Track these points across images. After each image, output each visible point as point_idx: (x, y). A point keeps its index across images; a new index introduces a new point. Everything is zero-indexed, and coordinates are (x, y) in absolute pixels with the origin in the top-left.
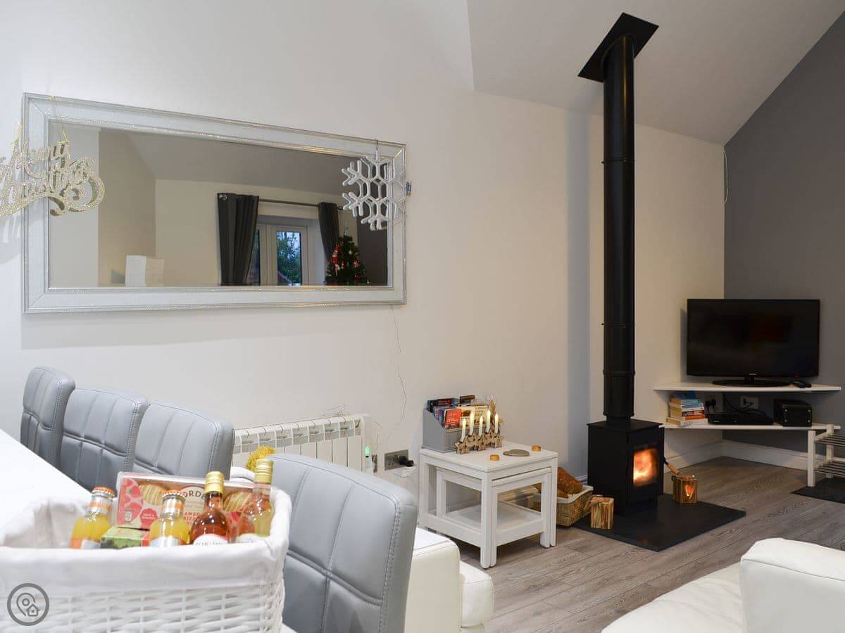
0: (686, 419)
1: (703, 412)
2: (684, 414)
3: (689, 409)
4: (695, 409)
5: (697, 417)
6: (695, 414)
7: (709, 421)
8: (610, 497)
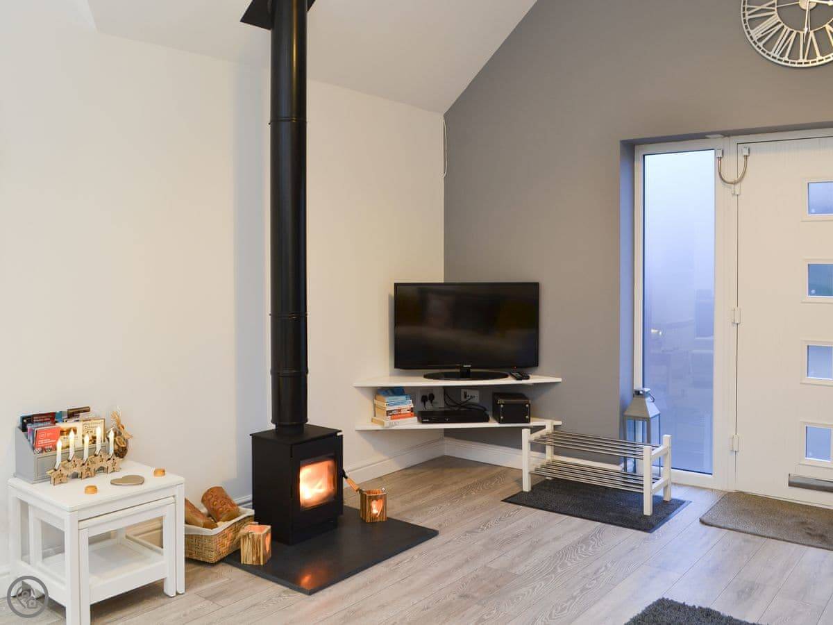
0: (392, 419)
1: (412, 410)
2: (389, 413)
3: (396, 407)
4: (402, 407)
5: (405, 416)
6: (402, 412)
7: (419, 419)
8: (268, 524)
